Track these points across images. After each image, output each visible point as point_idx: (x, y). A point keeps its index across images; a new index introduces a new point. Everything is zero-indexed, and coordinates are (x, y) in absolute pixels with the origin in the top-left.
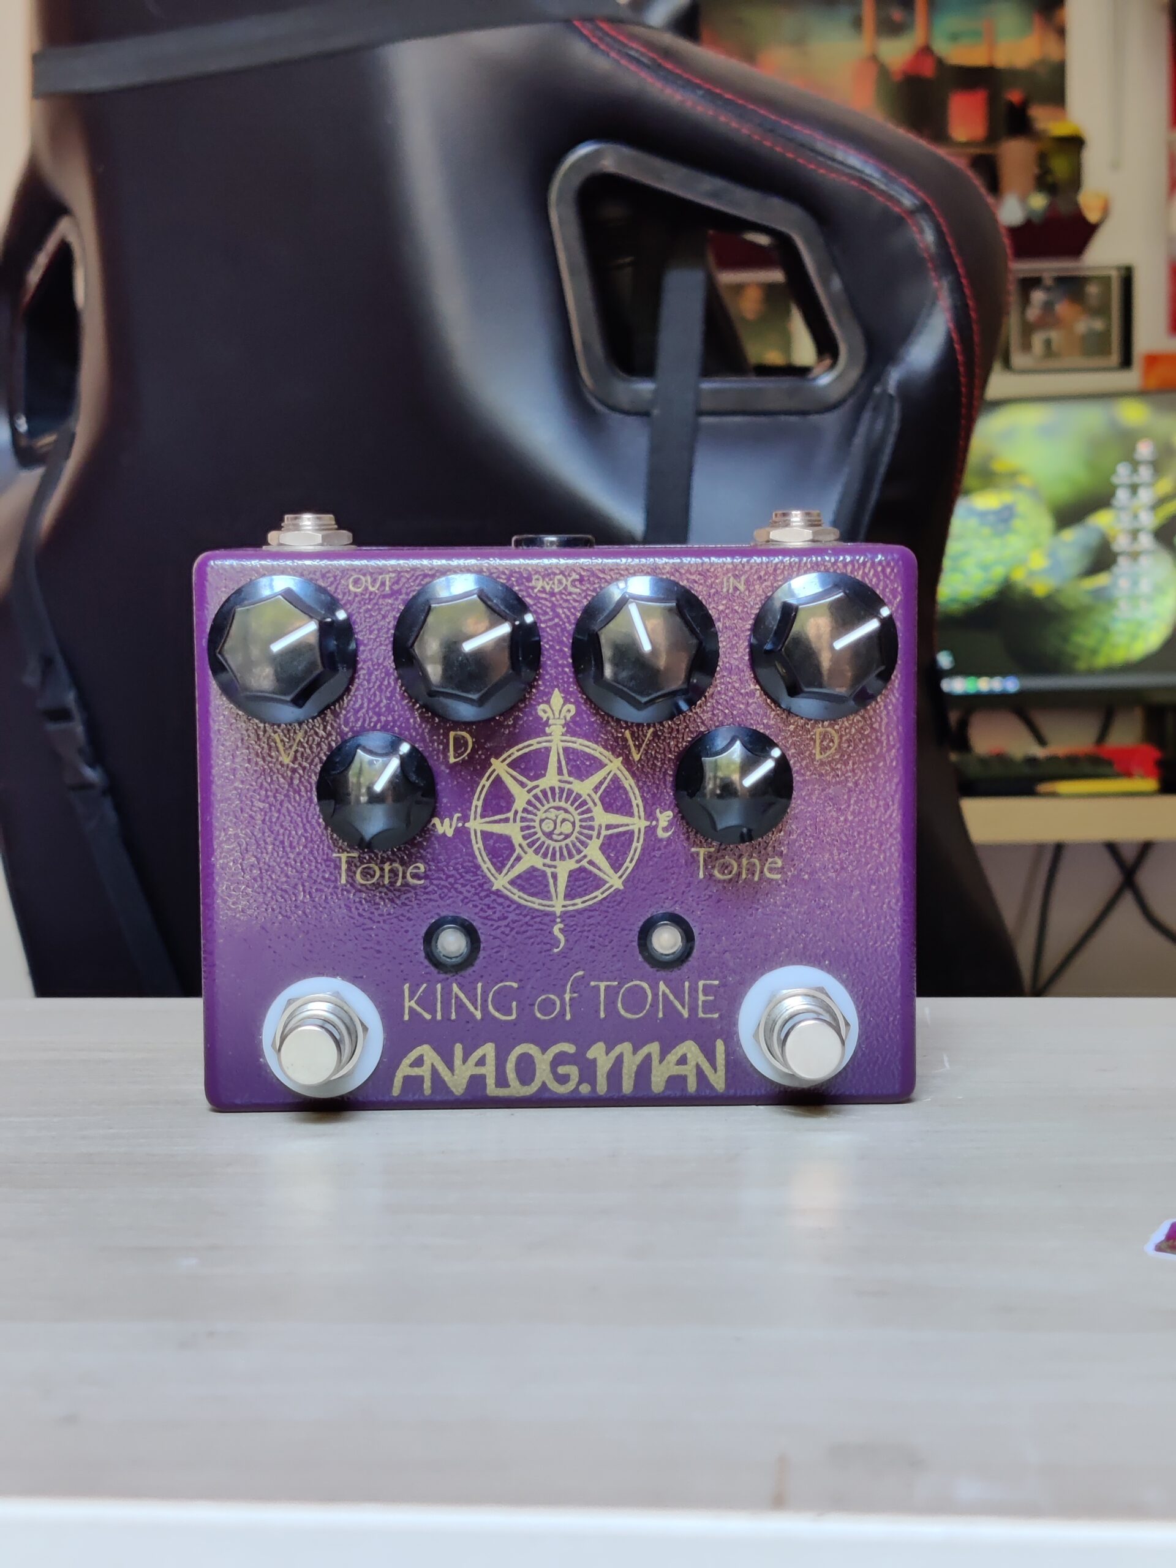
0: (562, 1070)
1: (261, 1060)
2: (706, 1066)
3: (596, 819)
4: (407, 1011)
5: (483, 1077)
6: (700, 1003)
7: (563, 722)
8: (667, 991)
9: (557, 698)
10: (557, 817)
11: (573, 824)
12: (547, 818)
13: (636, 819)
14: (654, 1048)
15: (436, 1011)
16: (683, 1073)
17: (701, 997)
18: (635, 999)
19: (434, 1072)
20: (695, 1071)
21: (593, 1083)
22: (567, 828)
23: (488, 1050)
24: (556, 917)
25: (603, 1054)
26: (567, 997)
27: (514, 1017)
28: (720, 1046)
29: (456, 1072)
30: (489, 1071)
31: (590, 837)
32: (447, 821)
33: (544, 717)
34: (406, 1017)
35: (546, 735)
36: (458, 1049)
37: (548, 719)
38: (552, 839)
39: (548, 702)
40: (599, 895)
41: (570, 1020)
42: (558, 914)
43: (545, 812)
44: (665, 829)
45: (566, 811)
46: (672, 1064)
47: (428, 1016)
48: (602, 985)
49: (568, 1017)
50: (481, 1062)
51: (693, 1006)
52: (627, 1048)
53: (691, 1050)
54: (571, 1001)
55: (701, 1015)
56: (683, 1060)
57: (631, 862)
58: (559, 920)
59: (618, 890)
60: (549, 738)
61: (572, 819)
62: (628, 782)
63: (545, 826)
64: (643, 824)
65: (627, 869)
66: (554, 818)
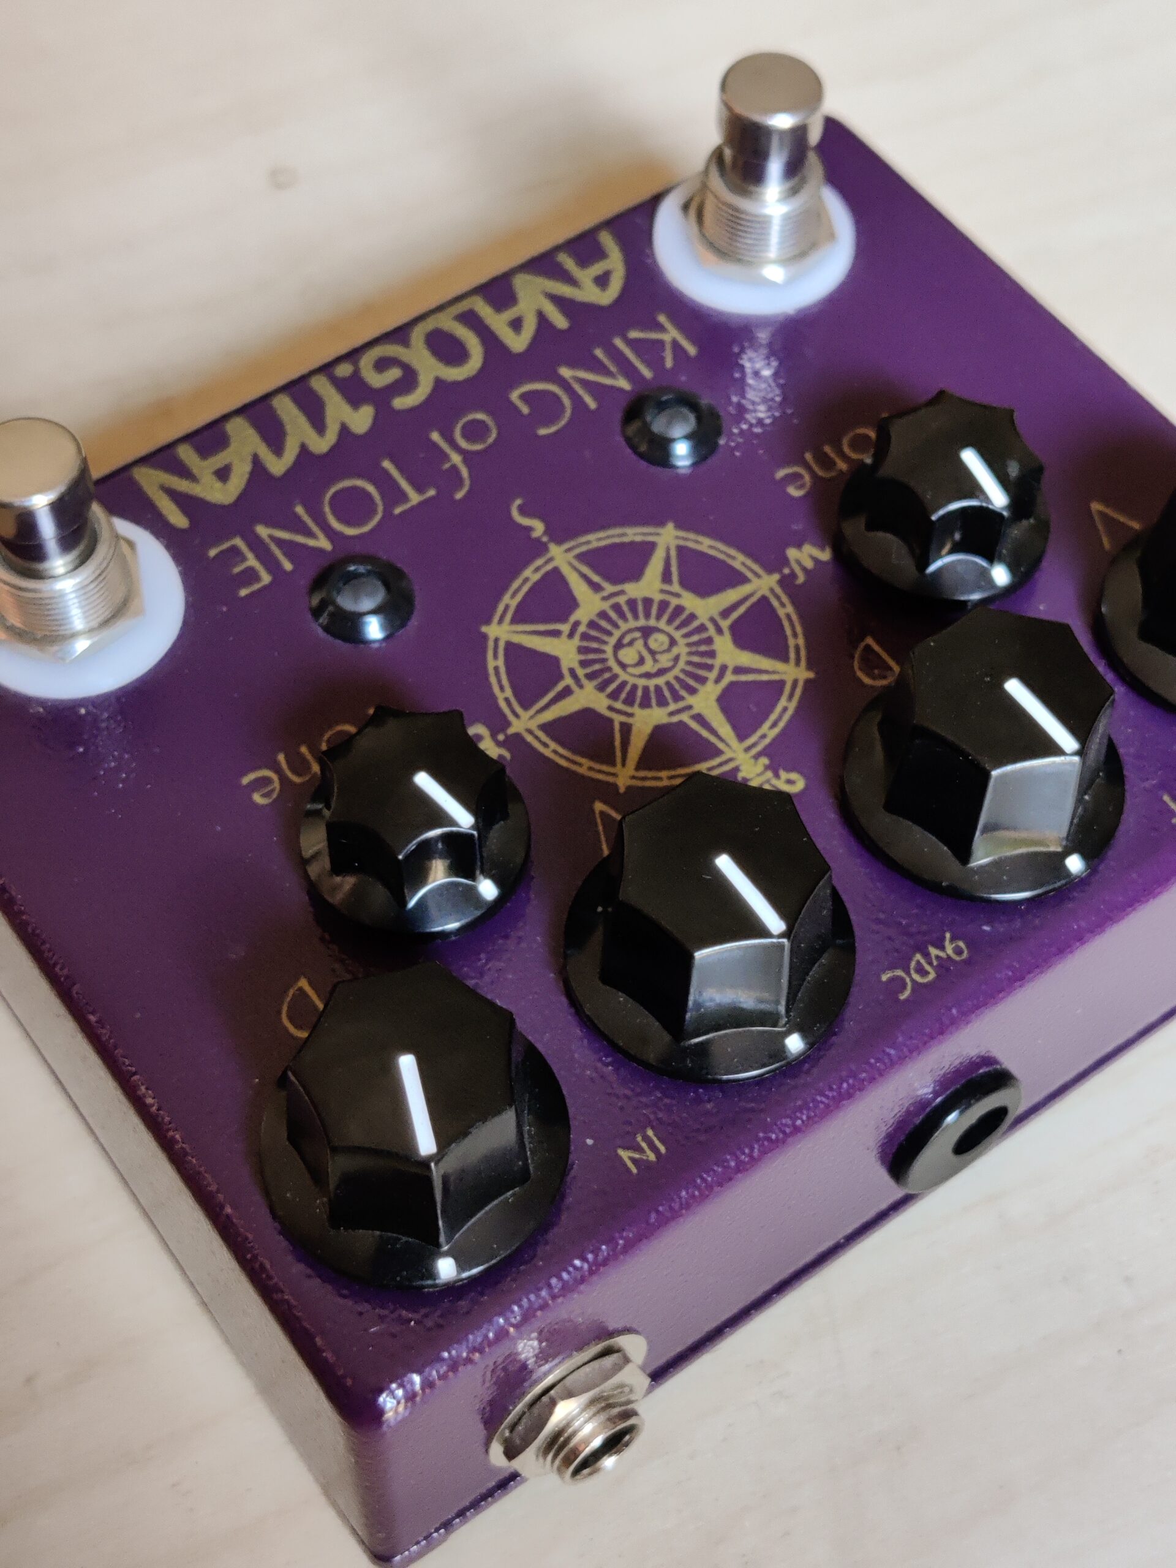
0: (395, 373)
2: (181, 485)
3: (594, 691)
4: (667, 325)
5: (499, 310)
6: (249, 554)
8: (311, 543)
10: (655, 660)
12: (669, 650)
13: (532, 726)
14: (278, 466)
15: (628, 346)
16: (210, 461)
17: (252, 561)
18: (353, 507)
19: (572, 282)
20: (195, 471)
21: (336, 382)
22: (629, 655)
23: (518, 343)
24: (552, 540)
25: (347, 421)
26: (456, 458)
27: (514, 396)
28: (178, 519)
29: (542, 297)
30: (494, 319)
31: (584, 664)
32: (809, 564)
36: (561, 323)
38: (636, 629)
40: (510, 602)
41: (429, 434)
42: (552, 547)
43: (678, 657)
44: (480, 737)
45: (648, 676)
46: (236, 462)
47: (634, 334)
48: (415, 498)
50: (515, 325)
51: (258, 547)
52: (321, 445)
53: (222, 494)
54: (445, 457)
55: (238, 542)
56: (223, 474)
57: (496, 669)
58: (545, 539)
59: (488, 621)
60: (754, 751)
61: (630, 670)
62: (585, 767)
63: (663, 639)
64: (517, 726)
65: (495, 656)
66: (658, 657)
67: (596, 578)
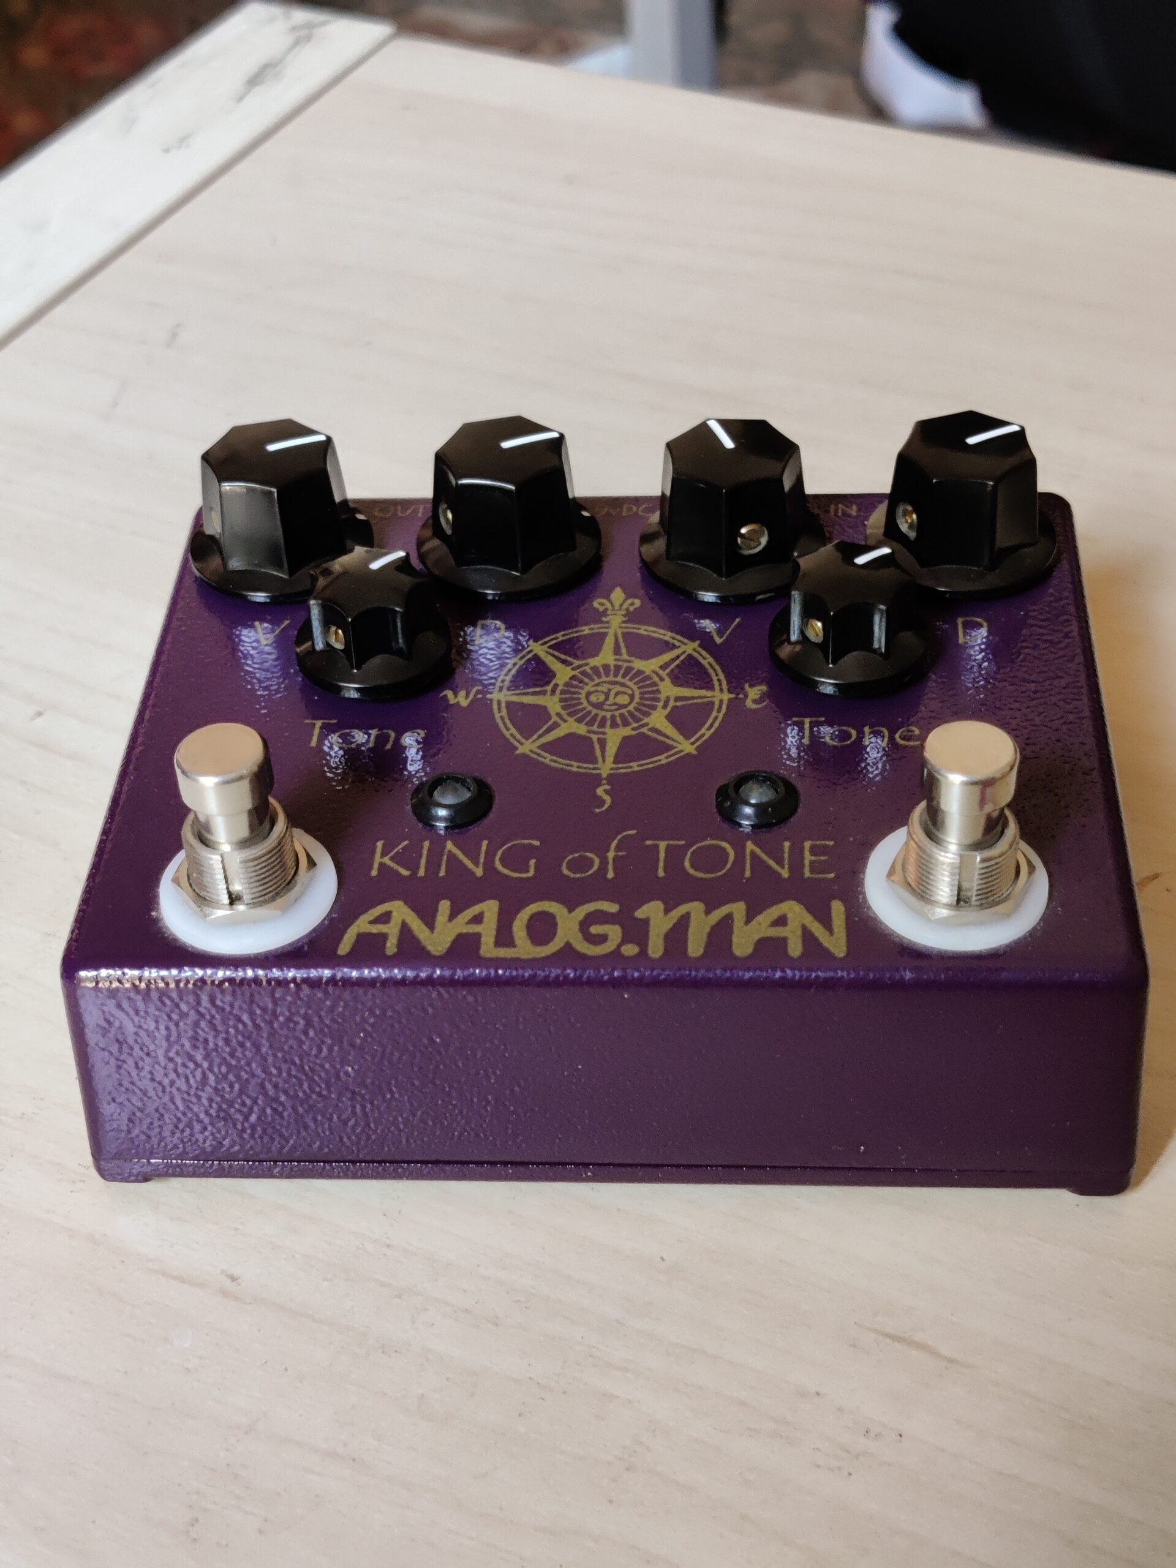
0: (595, 929)
1: (153, 914)
2: (817, 929)
3: (662, 692)
4: (376, 866)
5: (477, 937)
6: (807, 862)
7: (624, 612)
8: (758, 851)
9: (618, 595)
10: (610, 690)
11: (632, 697)
12: (597, 691)
13: (717, 693)
14: (738, 909)
15: (418, 868)
16: (782, 935)
17: (808, 857)
18: (711, 859)
19: (405, 928)
20: (799, 932)
21: (643, 944)
22: (623, 699)
23: (490, 908)
24: (602, 780)
25: (661, 914)
26: (611, 855)
27: (531, 874)
28: (838, 909)
29: (437, 930)
30: (488, 931)
31: (654, 708)
32: (462, 693)
33: (601, 609)
34: (374, 873)
35: (602, 622)
36: (445, 906)
37: (606, 609)
38: (603, 710)
39: (608, 597)
40: (663, 759)
41: (613, 878)
42: (604, 775)
43: (594, 686)
44: (755, 701)
45: (623, 685)
46: (764, 925)
47: (405, 873)
48: (662, 845)
49: (610, 875)
50: (478, 919)
51: (796, 866)
52: (695, 908)
53: (794, 910)
54: (615, 859)
55: (807, 874)
56: (781, 921)
57: (709, 729)
58: (604, 782)
59: (689, 755)
60: (606, 625)
61: (630, 692)
62: (707, 661)
63: (593, 698)
64: (726, 696)
65: (703, 735)
66: (606, 691)
67: (597, 747)
